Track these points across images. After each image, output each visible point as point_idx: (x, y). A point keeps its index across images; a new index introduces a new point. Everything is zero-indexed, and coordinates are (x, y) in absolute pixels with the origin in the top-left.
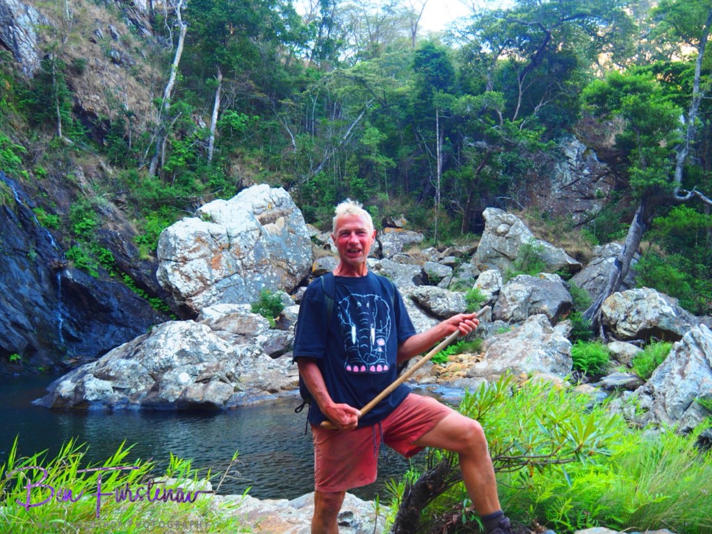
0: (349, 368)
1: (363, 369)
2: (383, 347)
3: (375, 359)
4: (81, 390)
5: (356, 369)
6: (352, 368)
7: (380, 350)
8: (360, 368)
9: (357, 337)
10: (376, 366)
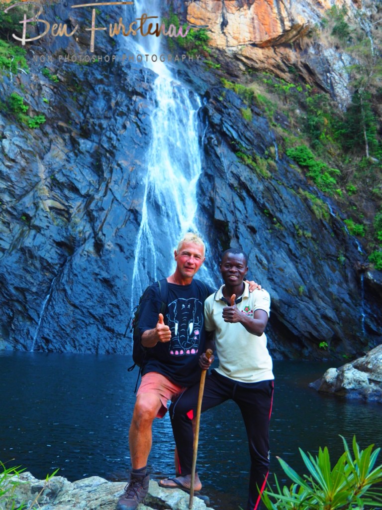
0: (172, 353)
1: (182, 352)
2: (198, 336)
3: (191, 345)
4: (341, 378)
5: (177, 353)
6: (174, 352)
7: (196, 338)
8: (179, 352)
9: (179, 330)
10: (190, 350)
